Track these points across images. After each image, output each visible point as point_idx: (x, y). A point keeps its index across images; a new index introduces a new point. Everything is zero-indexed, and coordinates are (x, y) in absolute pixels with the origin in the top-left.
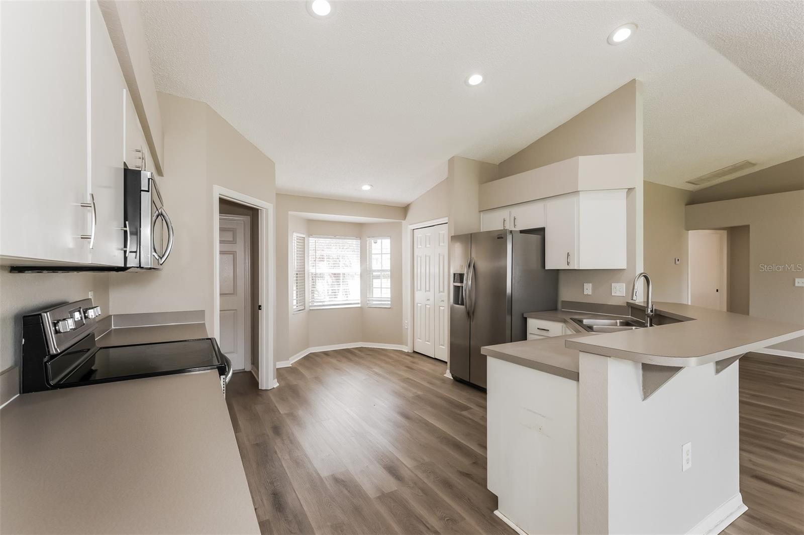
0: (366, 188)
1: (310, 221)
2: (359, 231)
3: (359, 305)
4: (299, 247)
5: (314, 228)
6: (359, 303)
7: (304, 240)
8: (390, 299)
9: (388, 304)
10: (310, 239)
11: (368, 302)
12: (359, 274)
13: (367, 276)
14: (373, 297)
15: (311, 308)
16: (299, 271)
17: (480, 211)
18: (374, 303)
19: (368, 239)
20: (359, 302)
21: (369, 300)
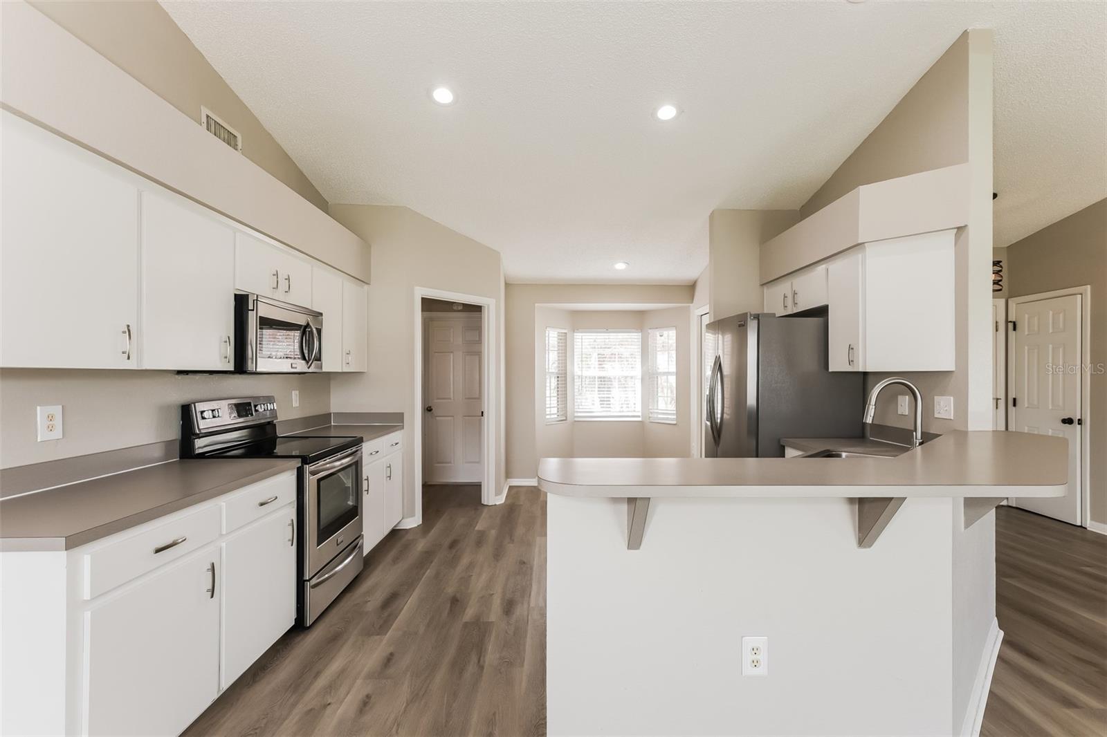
0: (620, 266)
1: (575, 313)
2: (639, 321)
3: (640, 419)
4: (560, 344)
5: (581, 321)
6: (639, 417)
7: (566, 336)
8: (675, 412)
9: (672, 418)
10: (575, 334)
11: (650, 415)
12: (640, 377)
13: (650, 378)
14: (657, 409)
15: (576, 419)
16: (559, 374)
17: (762, 285)
18: (660, 416)
19: (650, 331)
20: (640, 414)
21: (651, 413)
